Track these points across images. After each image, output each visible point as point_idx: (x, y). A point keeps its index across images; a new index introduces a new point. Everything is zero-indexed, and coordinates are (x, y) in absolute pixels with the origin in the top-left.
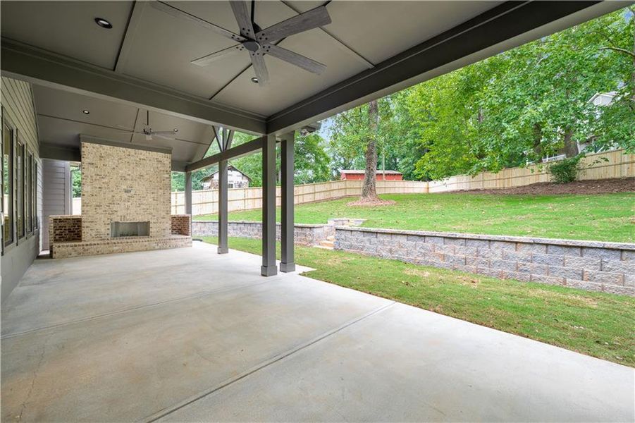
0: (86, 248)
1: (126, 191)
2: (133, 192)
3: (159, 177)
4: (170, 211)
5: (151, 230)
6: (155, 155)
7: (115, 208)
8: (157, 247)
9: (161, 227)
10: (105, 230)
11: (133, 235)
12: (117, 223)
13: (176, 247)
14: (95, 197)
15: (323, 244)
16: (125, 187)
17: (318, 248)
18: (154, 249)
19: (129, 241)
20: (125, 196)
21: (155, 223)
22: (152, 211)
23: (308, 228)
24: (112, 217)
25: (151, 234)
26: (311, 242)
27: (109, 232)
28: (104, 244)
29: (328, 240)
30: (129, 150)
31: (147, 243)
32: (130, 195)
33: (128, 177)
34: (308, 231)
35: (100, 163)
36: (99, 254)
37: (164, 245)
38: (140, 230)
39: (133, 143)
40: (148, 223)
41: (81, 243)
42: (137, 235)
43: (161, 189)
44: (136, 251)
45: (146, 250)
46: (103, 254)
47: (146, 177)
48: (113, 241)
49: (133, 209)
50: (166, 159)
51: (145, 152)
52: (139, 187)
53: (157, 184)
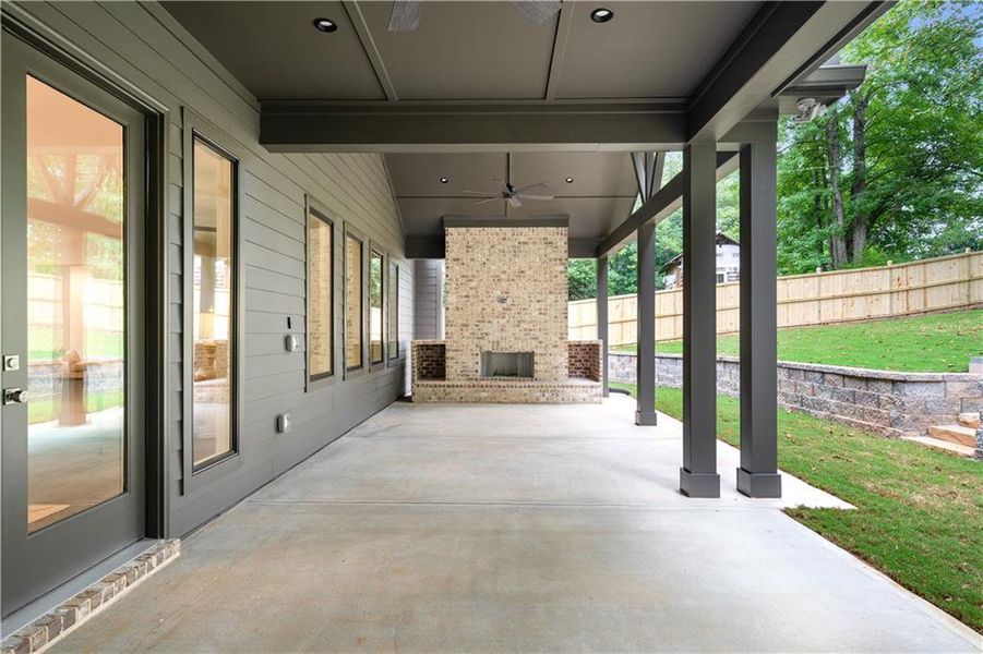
0: (448, 390)
1: (503, 301)
2: (509, 301)
3: (548, 271)
4: (567, 334)
5: (536, 367)
6: (542, 232)
7: (486, 328)
8: (542, 399)
9: (552, 363)
10: (474, 364)
11: (512, 375)
12: (489, 353)
13: (574, 401)
14: (461, 312)
15: (941, 435)
16: (499, 293)
17: (919, 445)
18: (536, 402)
19: (502, 383)
20: (499, 307)
21: (541, 355)
22: (537, 334)
23: (885, 380)
24: (482, 342)
25: (535, 375)
26: (894, 422)
27: (479, 367)
28: (469, 386)
29: (966, 424)
30: (504, 229)
31: (526, 390)
32: (505, 305)
33: (502, 276)
34: (885, 393)
35: (466, 258)
36: (463, 401)
37: (553, 398)
38: (519, 367)
39: (509, 217)
40: (531, 355)
41: (442, 383)
42: (516, 375)
43: (551, 293)
44: (512, 403)
45: (526, 403)
46: (467, 402)
47: (529, 273)
48: (484, 383)
49: (510, 329)
50: (559, 237)
51: (527, 229)
52: (519, 292)
53: (545, 285)
